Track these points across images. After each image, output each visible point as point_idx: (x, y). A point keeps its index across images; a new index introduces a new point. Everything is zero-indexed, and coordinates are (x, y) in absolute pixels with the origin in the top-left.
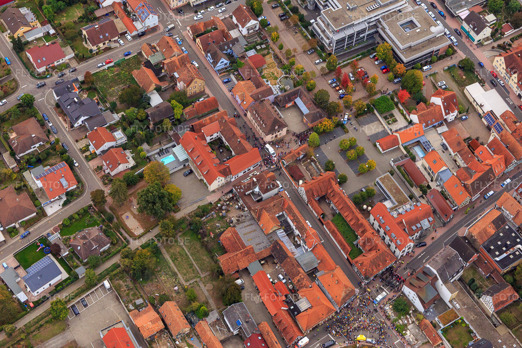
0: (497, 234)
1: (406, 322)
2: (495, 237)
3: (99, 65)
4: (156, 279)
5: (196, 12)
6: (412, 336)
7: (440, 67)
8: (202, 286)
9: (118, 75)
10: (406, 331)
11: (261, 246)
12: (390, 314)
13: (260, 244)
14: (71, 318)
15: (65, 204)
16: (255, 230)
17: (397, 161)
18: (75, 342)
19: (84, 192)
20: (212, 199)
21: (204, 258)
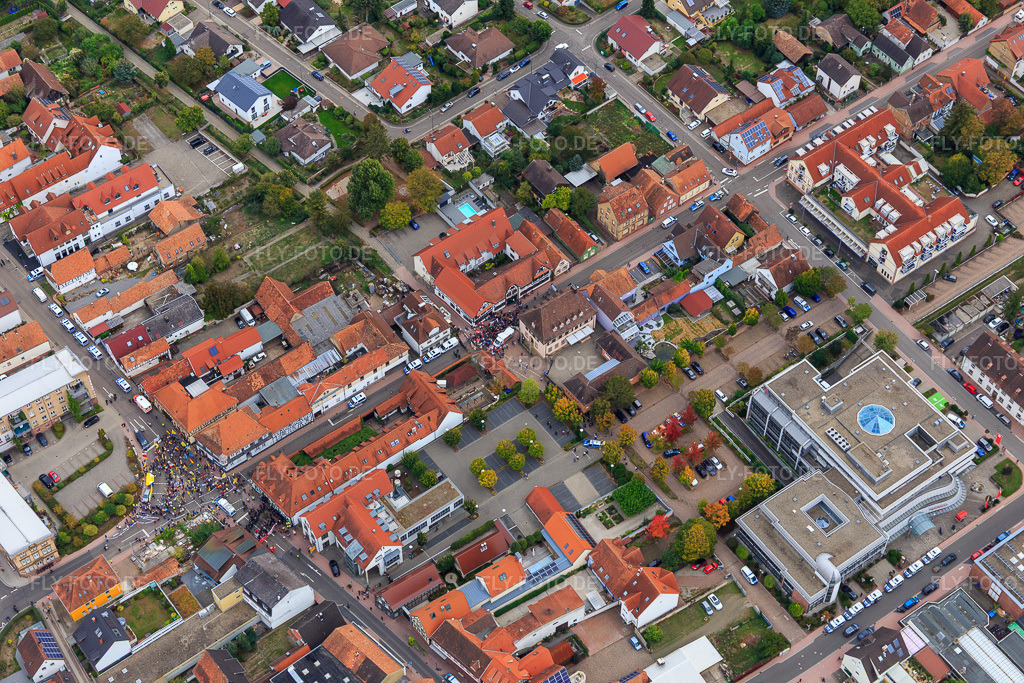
0: (347, 673)
1: (181, 543)
2: (342, 669)
3: (638, 105)
4: (254, 224)
5: (791, 212)
6: (156, 553)
7: (758, 600)
8: (244, 277)
9: (627, 130)
10: (165, 544)
11: (306, 332)
12: (194, 521)
13: (311, 331)
14: (187, 141)
15: (370, 106)
16: (336, 323)
17: (506, 522)
18: (151, 150)
19: (397, 125)
20: (401, 273)
21: (292, 276)
